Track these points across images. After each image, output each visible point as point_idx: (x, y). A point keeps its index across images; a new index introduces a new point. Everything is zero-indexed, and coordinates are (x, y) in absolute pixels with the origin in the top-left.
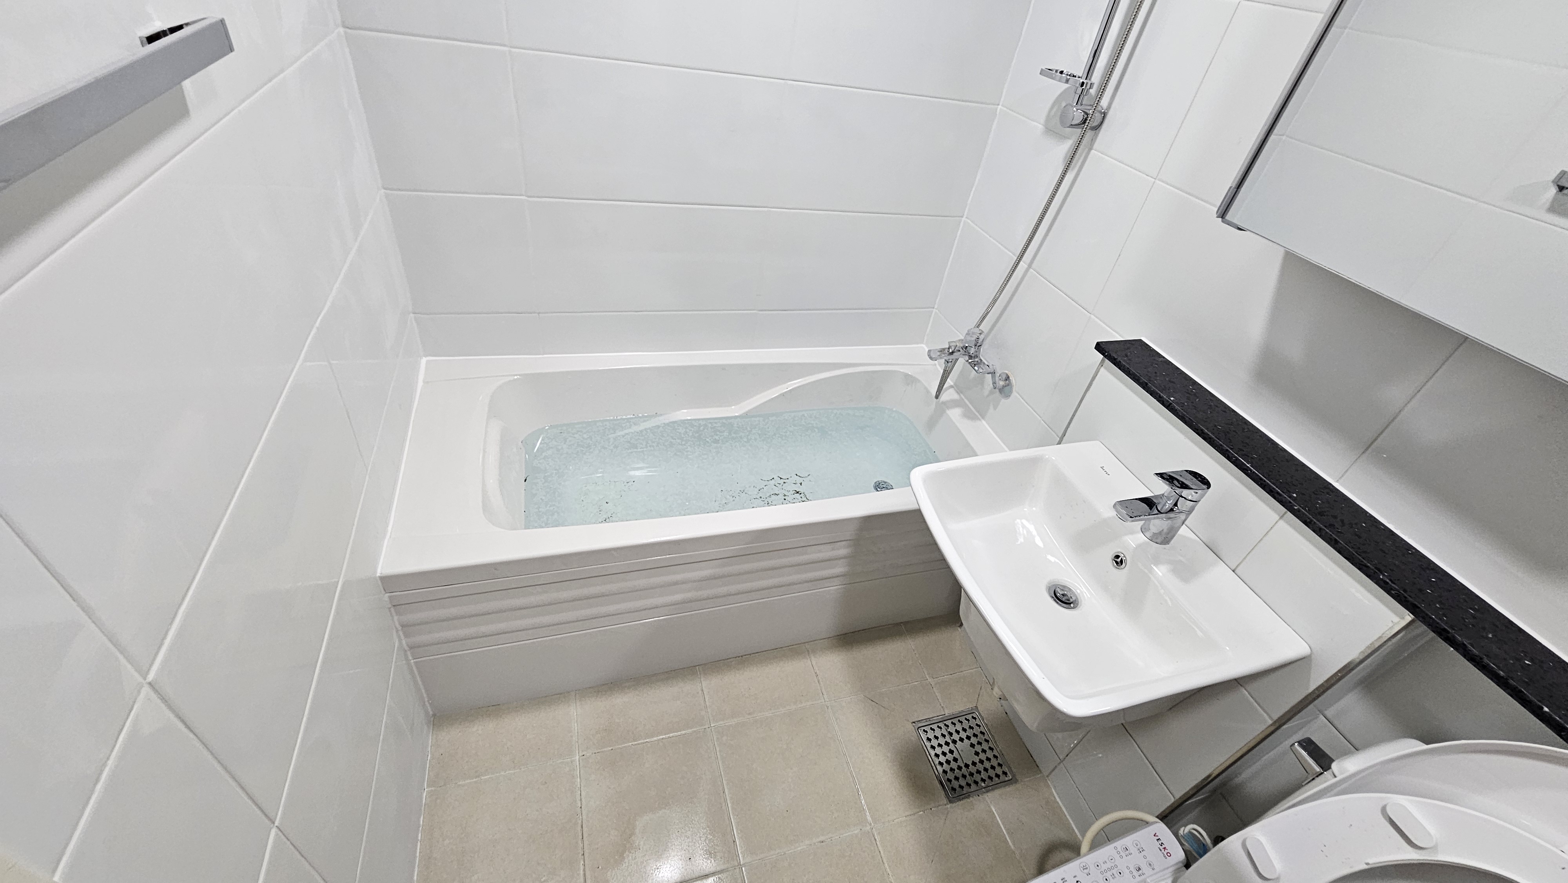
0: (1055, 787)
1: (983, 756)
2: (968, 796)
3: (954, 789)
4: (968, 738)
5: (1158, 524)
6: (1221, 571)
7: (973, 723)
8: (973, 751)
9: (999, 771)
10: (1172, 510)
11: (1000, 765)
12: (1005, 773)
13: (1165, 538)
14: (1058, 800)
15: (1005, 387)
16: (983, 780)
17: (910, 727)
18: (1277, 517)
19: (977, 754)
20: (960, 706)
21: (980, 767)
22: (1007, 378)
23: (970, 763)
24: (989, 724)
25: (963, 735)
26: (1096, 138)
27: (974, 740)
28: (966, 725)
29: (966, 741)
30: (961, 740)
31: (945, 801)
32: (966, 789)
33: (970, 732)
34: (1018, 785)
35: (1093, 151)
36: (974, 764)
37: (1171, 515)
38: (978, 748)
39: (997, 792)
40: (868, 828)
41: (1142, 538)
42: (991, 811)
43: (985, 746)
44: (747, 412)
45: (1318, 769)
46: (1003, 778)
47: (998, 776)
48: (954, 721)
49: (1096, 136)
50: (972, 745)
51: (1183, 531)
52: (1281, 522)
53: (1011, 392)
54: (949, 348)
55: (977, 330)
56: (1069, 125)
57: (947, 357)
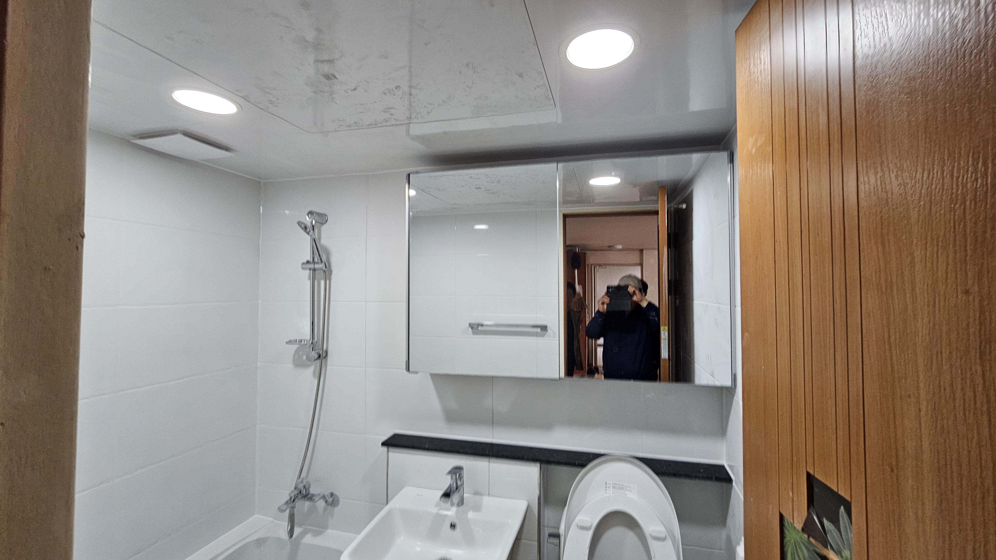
5: (455, 498)
6: (486, 500)
10: (457, 488)
13: (461, 502)
15: (332, 501)
18: (488, 463)
22: (332, 495)
26: (327, 361)
35: (328, 367)
37: (459, 489)
41: (454, 509)
45: (558, 541)
51: (465, 495)
52: (491, 464)
53: (338, 500)
54: (291, 498)
55: (300, 480)
56: (313, 360)
57: (292, 505)
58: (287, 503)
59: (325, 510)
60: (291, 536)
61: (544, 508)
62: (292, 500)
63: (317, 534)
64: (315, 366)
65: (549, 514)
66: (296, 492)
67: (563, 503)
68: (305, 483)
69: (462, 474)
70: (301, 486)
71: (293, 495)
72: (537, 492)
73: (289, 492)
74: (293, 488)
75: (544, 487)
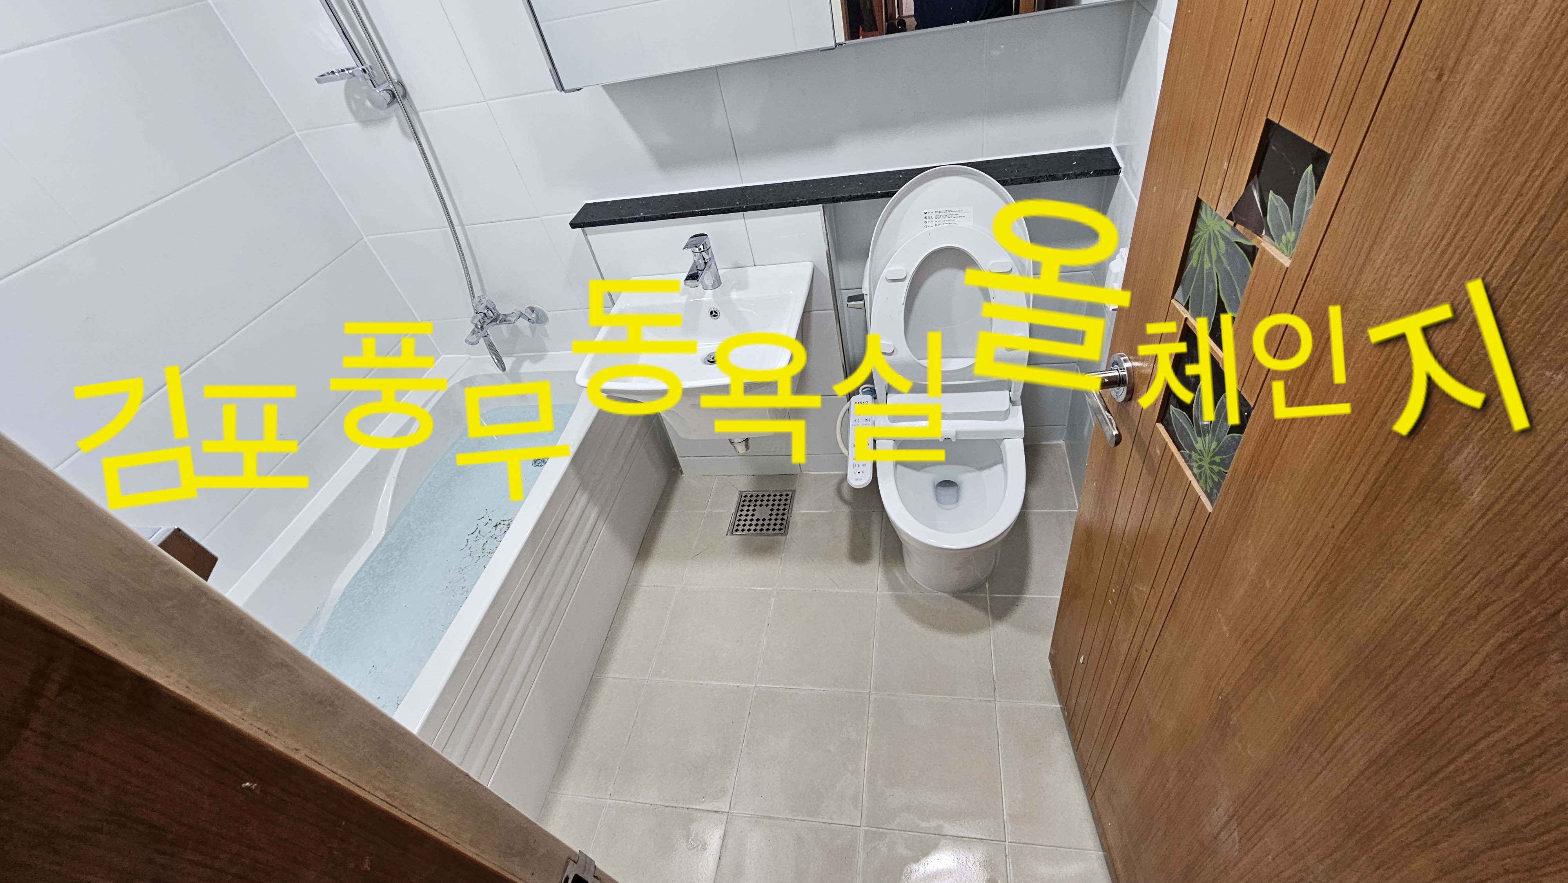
0: (810, 471)
1: (771, 503)
2: (788, 523)
3: (780, 529)
4: (755, 506)
5: (707, 277)
6: (751, 270)
7: (748, 499)
8: (764, 506)
9: (783, 498)
10: (706, 263)
11: (781, 495)
12: (787, 495)
13: (717, 282)
14: (816, 473)
15: (537, 317)
16: (784, 509)
17: (729, 537)
18: (743, 221)
19: (767, 505)
20: (734, 500)
21: (776, 507)
22: (532, 310)
23: (770, 512)
24: (755, 489)
25: (752, 508)
26: (412, 101)
27: (758, 503)
28: (747, 503)
29: (756, 508)
30: (754, 510)
31: (784, 537)
32: (784, 522)
33: (752, 504)
34: (797, 491)
35: (420, 114)
36: (772, 510)
37: (708, 265)
38: (764, 503)
39: (795, 505)
40: (775, 592)
41: (710, 292)
42: (804, 514)
43: (766, 498)
44: (387, 525)
45: (862, 302)
46: (788, 498)
47: (786, 500)
48: (740, 509)
49: (410, 101)
50: (761, 505)
51: (720, 272)
52: (747, 221)
53: (545, 315)
54: (476, 326)
55: (476, 300)
56: (386, 105)
57: (482, 333)
58: (473, 332)
59: (533, 331)
60: (504, 369)
61: (837, 264)
62: (480, 328)
63: (536, 360)
64: (398, 117)
65: (845, 273)
66: (480, 316)
67: (864, 254)
68: (485, 304)
69: (707, 243)
70: (481, 308)
71: (476, 321)
72: (825, 247)
73: (470, 319)
74: (473, 314)
75: (833, 237)
